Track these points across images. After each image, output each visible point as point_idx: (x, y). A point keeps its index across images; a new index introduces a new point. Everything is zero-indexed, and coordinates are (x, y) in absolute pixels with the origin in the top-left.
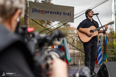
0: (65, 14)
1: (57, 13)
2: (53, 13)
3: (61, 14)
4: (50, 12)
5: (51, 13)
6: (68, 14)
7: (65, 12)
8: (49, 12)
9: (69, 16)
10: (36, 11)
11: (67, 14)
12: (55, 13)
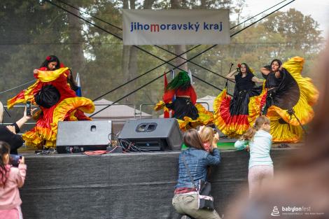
0: (209, 27)
1: (188, 26)
2: (180, 29)
3: (197, 28)
4: (170, 27)
5: (174, 27)
6: (216, 27)
7: (208, 23)
8: (168, 26)
9: (218, 30)
10: (140, 27)
11: (213, 27)
12: (183, 27)
